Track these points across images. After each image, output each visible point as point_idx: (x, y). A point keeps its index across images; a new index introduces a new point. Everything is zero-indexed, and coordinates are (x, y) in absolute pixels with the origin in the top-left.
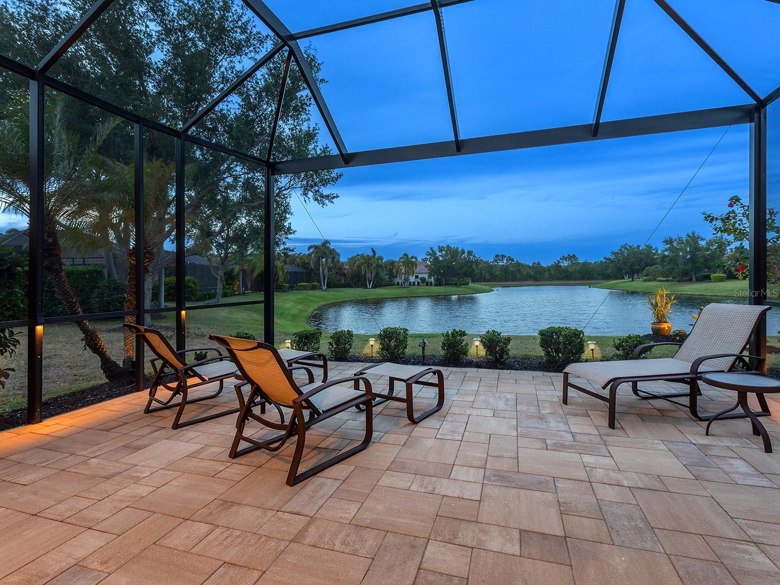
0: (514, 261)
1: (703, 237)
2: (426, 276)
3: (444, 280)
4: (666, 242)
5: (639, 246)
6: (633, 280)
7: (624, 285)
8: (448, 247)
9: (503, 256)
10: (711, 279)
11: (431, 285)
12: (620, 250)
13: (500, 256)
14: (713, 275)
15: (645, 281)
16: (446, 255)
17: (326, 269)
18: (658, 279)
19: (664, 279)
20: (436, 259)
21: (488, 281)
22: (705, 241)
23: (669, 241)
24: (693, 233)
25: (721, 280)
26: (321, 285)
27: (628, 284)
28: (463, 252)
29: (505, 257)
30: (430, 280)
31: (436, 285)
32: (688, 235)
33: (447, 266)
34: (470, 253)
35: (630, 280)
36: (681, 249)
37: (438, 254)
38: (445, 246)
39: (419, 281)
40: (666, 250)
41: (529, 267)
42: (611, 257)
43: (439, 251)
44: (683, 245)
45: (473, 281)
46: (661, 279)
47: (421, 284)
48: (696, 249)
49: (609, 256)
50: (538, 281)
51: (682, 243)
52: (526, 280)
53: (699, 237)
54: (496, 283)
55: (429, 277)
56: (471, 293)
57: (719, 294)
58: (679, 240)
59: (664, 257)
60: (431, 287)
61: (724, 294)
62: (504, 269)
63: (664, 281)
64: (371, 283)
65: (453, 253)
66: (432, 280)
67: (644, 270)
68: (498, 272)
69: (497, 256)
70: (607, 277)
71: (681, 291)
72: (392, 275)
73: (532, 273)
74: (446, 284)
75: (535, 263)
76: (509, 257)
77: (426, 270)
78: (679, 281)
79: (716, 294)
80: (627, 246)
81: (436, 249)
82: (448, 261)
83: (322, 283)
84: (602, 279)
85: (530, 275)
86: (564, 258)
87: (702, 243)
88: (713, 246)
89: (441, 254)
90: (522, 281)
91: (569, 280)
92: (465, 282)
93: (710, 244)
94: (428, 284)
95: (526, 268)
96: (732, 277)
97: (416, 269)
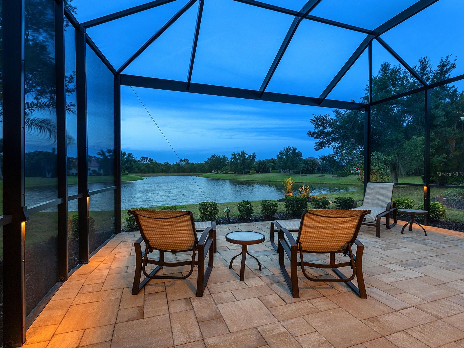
0: (153, 161)
1: (247, 153)
2: (97, 169)
4: (232, 155)
5: (220, 156)
6: (217, 173)
7: (213, 175)
9: (147, 158)
10: (250, 173)
11: (101, 174)
12: (211, 157)
13: (145, 157)
14: (251, 171)
15: (223, 173)
16: (113, 155)
18: (228, 173)
20: (106, 157)
21: (137, 173)
23: (234, 155)
24: (243, 152)
25: (253, 173)
27: (216, 175)
28: (125, 154)
29: (148, 158)
31: (105, 175)
32: (241, 152)
34: (130, 155)
36: (239, 159)
37: (107, 154)
39: (91, 172)
40: (233, 159)
41: (162, 165)
45: (130, 173)
46: (230, 173)
47: (93, 175)
48: (244, 158)
49: (207, 160)
50: (168, 173)
51: (239, 156)
52: (160, 172)
53: (245, 153)
54: (142, 174)
55: (99, 170)
56: (132, 180)
58: (238, 154)
59: (233, 162)
60: (101, 176)
62: (147, 165)
66: (102, 171)
67: (222, 169)
68: (143, 168)
69: (143, 157)
70: (204, 172)
71: (240, 179)
73: (164, 169)
75: (165, 163)
76: (150, 159)
77: (98, 165)
78: (237, 174)
79: (253, 180)
80: (215, 156)
81: (105, 151)
82: (113, 160)
84: (201, 172)
86: (181, 161)
87: (247, 156)
88: (251, 157)
89: (108, 154)
90: (158, 173)
91: (184, 173)
92: (125, 173)
93: (250, 156)
94: (99, 174)
95: (160, 165)
96: (257, 172)
97: (90, 164)
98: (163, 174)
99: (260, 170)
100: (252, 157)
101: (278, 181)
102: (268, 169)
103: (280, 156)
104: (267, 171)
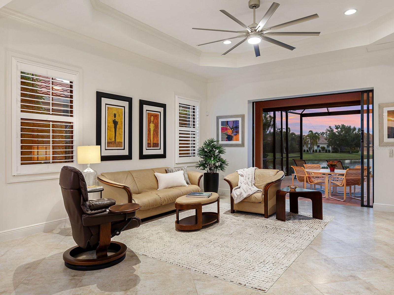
2: (325, 146)
3: (339, 149)
8: (343, 126)
11: (329, 151)
16: (342, 131)
20: (334, 134)
28: (354, 129)
30: (328, 149)
31: (333, 152)
33: (342, 140)
37: (335, 130)
38: (340, 125)
39: (320, 149)
43: (336, 129)
47: (322, 151)
55: (328, 147)
60: (329, 153)
65: (347, 130)
66: (330, 148)
74: (341, 152)
77: (326, 142)
81: (333, 127)
82: (343, 136)
89: (337, 130)
94: (327, 151)
97: (319, 141)
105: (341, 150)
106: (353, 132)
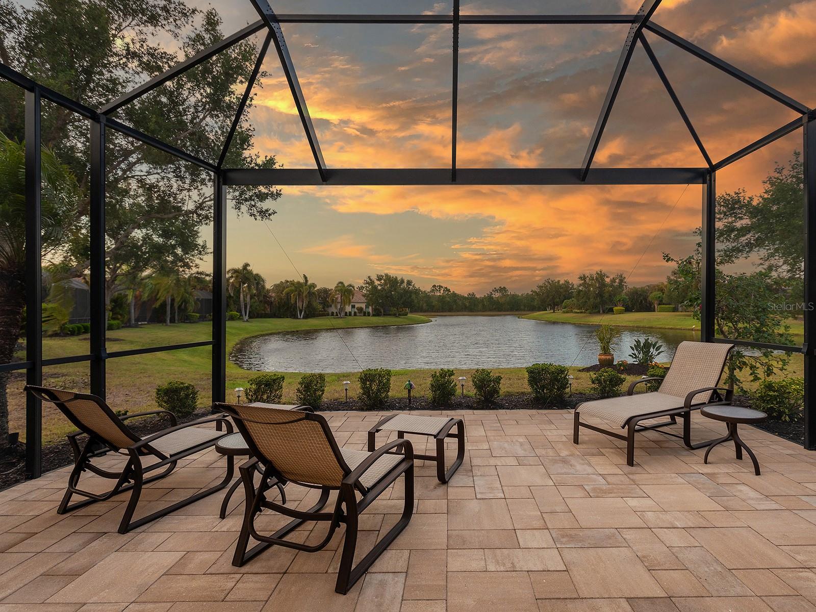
0: (450, 291)
1: (608, 275)
2: (363, 306)
3: (382, 311)
4: (580, 278)
5: (559, 281)
6: (554, 312)
7: (547, 316)
8: (387, 275)
9: (440, 287)
10: (613, 312)
11: (369, 314)
12: (544, 284)
13: (437, 286)
14: (615, 308)
15: (564, 312)
16: (385, 284)
17: (248, 296)
18: (574, 311)
19: (578, 311)
20: (375, 287)
21: (425, 311)
22: (609, 279)
23: (583, 278)
24: (601, 272)
25: (621, 312)
26: (241, 315)
28: (402, 281)
29: (442, 287)
30: (367, 310)
31: (374, 315)
32: (597, 273)
33: (386, 296)
34: (409, 283)
35: (552, 311)
36: (592, 285)
37: (377, 283)
38: (384, 275)
39: (356, 310)
40: (580, 285)
41: (464, 298)
42: (536, 290)
43: (378, 280)
44: (593, 282)
45: (411, 312)
46: (576, 311)
47: (358, 314)
48: (603, 285)
50: (473, 311)
51: (593, 279)
52: (461, 310)
53: (605, 275)
54: (433, 314)
55: (367, 307)
56: (411, 323)
57: (620, 325)
58: (591, 277)
59: (580, 291)
60: (368, 317)
61: (625, 325)
62: (441, 299)
63: (579, 313)
64: (303, 313)
65: (392, 282)
66: (370, 310)
67: (563, 303)
68: (435, 303)
69: (434, 286)
70: (533, 309)
71: (593, 322)
72: (326, 304)
73: (467, 304)
74: (384, 315)
75: (470, 294)
76: (446, 288)
77: (364, 299)
78: (590, 313)
79: (618, 325)
80: (549, 281)
81: (374, 278)
82: (387, 291)
83: (243, 313)
84: (528, 311)
85: (465, 306)
86: (496, 290)
87: (607, 280)
88: (615, 282)
89: (379, 283)
90: (458, 311)
91: (500, 311)
92: (403, 312)
93: (613, 280)
94: (366, 314)
95: (462, 299)
96: (628, 309)
97: (353, 298)
98: (465, 313)
99: (635, 307)
100: (617, 281)
101: (667, 327)
102: (651, 304)
103: (672, 278)
104: (649, 308)
105: (384, 312)
106: (400, 285)
